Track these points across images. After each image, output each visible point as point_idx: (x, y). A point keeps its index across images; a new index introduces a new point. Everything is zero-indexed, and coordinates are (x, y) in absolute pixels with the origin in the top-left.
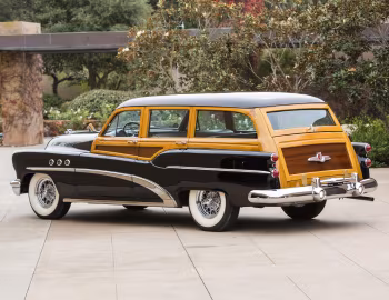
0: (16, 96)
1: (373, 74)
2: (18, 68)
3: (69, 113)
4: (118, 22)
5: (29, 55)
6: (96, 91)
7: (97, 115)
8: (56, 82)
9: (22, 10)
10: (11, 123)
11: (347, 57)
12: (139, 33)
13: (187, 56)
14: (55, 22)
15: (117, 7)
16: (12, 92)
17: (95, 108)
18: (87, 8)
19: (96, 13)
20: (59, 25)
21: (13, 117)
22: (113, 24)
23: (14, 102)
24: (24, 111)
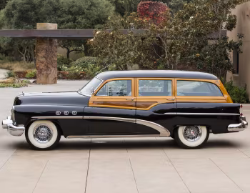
0: (43, 59)
1: (208, 57)
2: (45, 46)
3: (72, 68)
4: (99, 23)
5: (51, 39)
6: (86, 58)
7: (86, 69)
8: (69, 52)
9: (51, 16)
10: (41, 73)
11: (197, 48)
12: (98, 32)
13: (121, 44)
14: (68, 22)
15: (99, 15)
16: (42, 57)
17: (85, 66)
18: (83, 16)
19: (88, 18)
20: (69, 24)
21: (41, 70)
22: (96, 24)
23: (42, 63)
24: (47, 67)
